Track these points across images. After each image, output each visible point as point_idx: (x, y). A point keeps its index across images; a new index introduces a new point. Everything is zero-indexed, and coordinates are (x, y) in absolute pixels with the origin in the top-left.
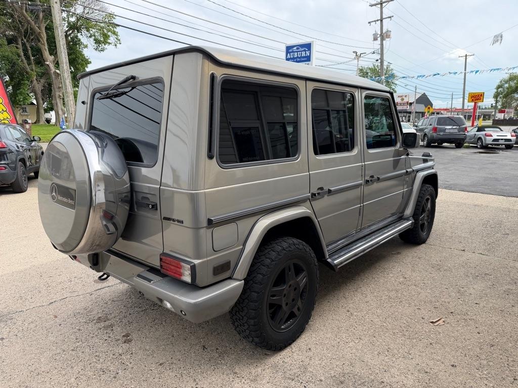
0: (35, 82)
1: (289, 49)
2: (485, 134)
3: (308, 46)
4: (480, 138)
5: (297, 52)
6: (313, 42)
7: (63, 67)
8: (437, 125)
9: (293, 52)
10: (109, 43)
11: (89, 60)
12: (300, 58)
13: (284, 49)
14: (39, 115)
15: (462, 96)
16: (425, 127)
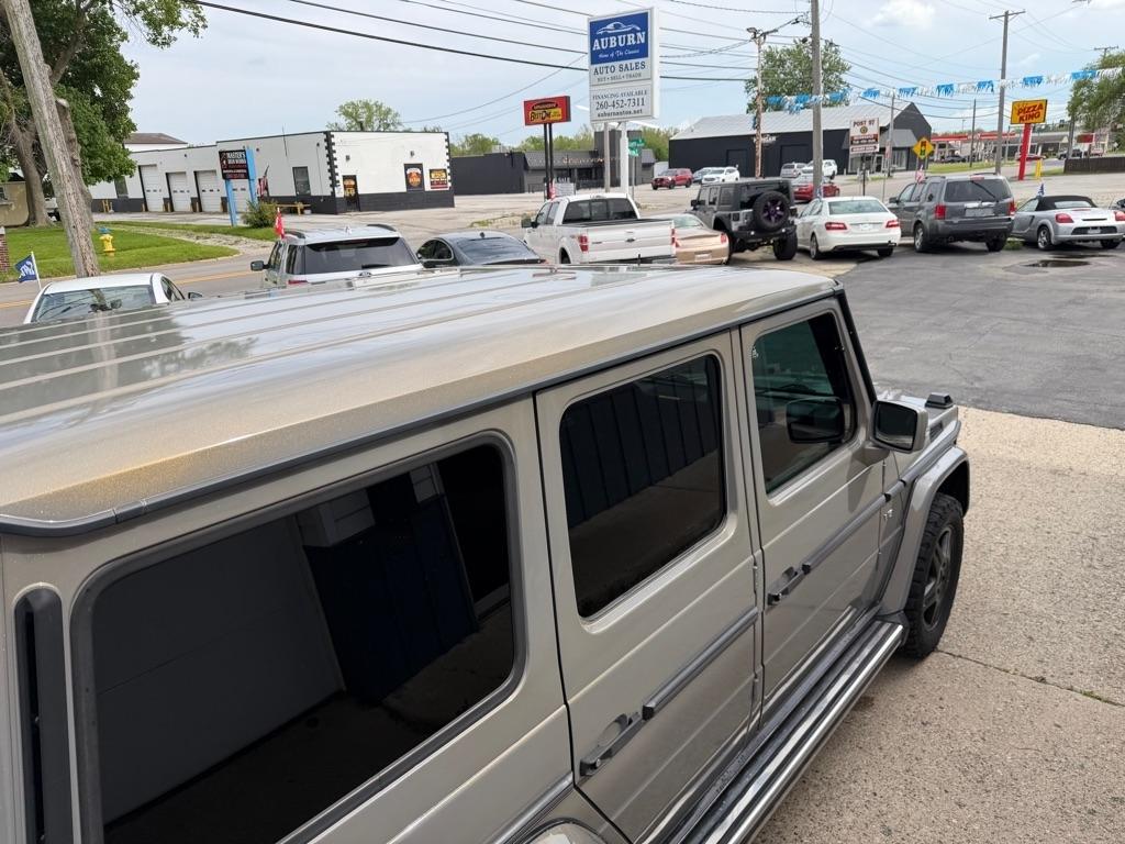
0: (15, 127)
1: (596, 28)
2: (1057, 217)
3: (641, 21)
4: (1043, 227)
5: (616, 35)
6: (651, 9)
7: (41, 114)
8: (945, 200)
9: (606, 35)
10: (183, 25)
11: (136, 71)
12: (623, 49)
13: (586, 28)
14: (33, 206)
15: (997, 110)
16: (917, 204)
